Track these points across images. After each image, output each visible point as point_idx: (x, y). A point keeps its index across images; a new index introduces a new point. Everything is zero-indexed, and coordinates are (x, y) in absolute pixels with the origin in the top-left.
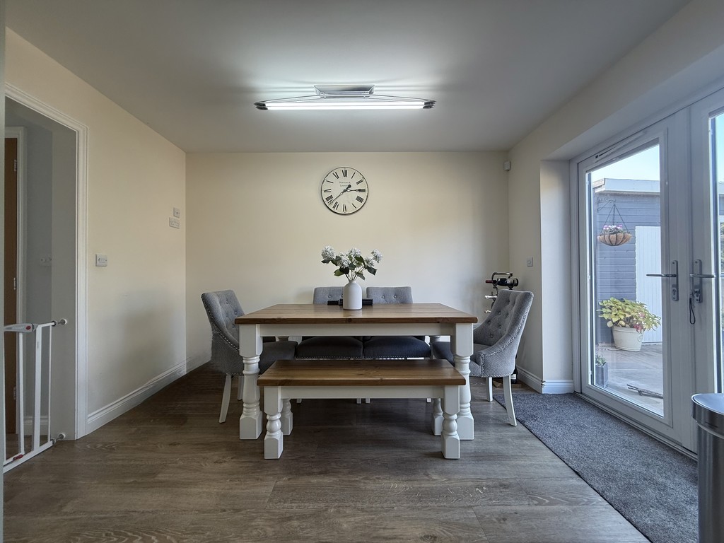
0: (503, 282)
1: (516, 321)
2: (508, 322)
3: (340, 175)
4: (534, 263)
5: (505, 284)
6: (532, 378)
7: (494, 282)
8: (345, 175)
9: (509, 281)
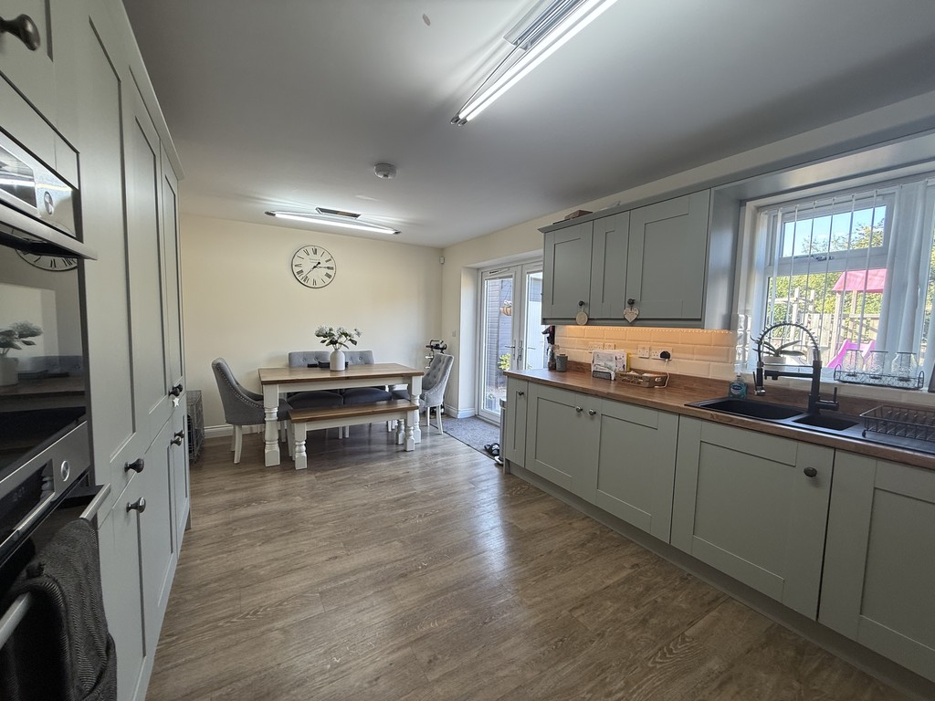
0: (437, 347)
1: (444, 374)
2: (440, 374)
3: (311, 252)
4: (456, 334)
5: (439, 348)
6: (453, 410)
7: (432, 347)
8: (315, 253)
9: (441, 346)
